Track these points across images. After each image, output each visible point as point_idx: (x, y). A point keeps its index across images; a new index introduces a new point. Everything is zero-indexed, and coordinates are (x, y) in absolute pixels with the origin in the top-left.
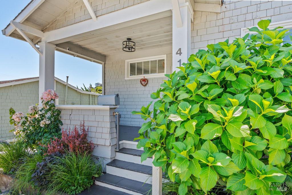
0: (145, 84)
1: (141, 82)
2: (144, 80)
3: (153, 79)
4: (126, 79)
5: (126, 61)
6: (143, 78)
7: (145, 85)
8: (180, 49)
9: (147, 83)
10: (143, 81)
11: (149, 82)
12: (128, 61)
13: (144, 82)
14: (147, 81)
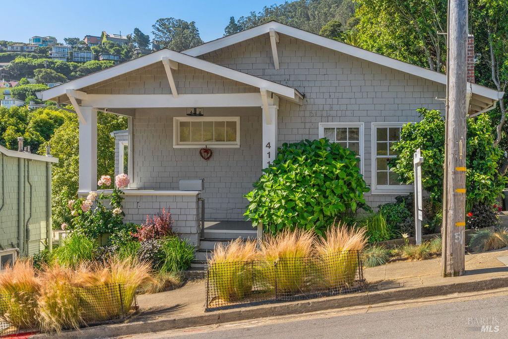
0: (208, 156)
1: (201, 153)
2: (207, 150)
3: (220, 150)
4: (175, 147)
5: (174, 118)
6: (204, 147)
7: (208, 158)
8: (269, 143)
9: (211, 156)
10: (205, 152)
11: (214, 154)
12: (177, 118)
13: (206, 154)
14: (211, 153)
